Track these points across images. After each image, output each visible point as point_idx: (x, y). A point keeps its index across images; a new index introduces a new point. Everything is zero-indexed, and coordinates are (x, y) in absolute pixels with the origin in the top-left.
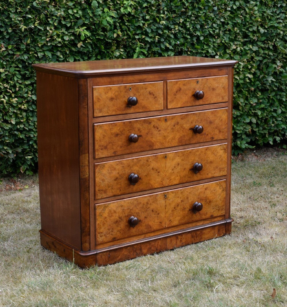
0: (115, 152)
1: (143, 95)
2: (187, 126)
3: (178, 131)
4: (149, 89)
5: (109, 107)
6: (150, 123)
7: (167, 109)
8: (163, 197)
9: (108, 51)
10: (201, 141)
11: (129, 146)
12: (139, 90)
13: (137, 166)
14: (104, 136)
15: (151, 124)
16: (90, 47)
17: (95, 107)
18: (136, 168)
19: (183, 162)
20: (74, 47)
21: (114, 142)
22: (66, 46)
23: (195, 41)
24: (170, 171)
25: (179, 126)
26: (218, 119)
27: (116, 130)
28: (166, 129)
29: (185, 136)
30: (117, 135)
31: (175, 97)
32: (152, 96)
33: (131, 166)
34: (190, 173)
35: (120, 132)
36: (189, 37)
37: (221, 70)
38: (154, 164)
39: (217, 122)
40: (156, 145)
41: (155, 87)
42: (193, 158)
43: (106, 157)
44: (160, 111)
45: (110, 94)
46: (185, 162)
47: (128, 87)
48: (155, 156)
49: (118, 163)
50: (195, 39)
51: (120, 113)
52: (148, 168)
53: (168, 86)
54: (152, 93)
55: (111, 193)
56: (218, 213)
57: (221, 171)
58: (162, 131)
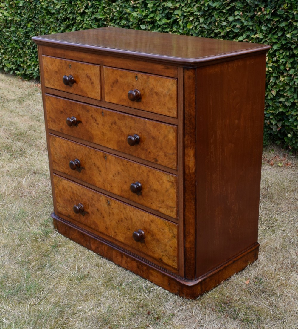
0: (62, 129)
1: (81, 76)
2: (126, 131)
3: (116, 132)
4: (87, 72)
5: (54, 80)
7: (105, 101)
8: (106, 201)
10: (142, 157)
12: (78, 70)
15: (89, 112)
19: (123, 173)
21: (60, 119)
24: (111, 176)
25: (117, 127)
26: (163, 137)
27: (60, 106)
28: (104, 125)
29: (123, 141)
30: (62, 112)
32: (89, 80)
35: (64, 110)
37: (168, 68)
40: (95, 139)
41: (92, 71)
45: (55, 67)
46: (125, 174)
47: (68, 64)
52: (90, 160)
54: (89, 76)
55: (62, 169)
56: (168, 261)
57: (168, 209)
58: (100, 126)
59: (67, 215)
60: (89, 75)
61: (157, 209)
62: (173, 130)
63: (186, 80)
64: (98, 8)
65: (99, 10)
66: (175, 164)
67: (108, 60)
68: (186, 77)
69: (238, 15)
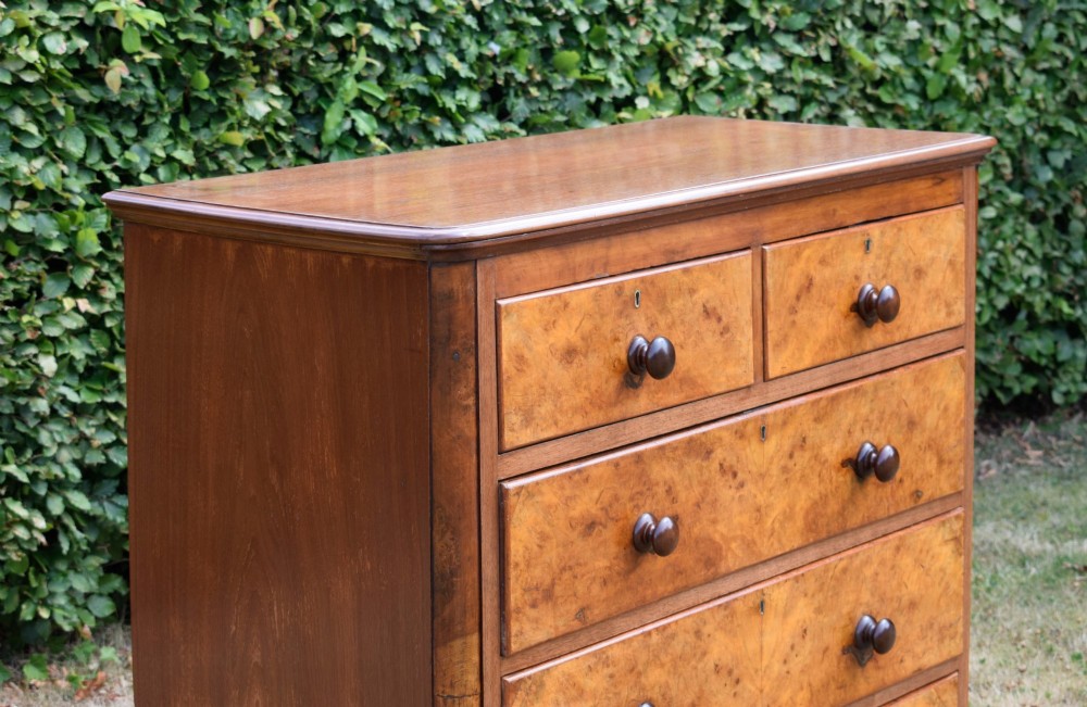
0: (581, 613)
1: (683, 322)
2: (835, 449)
3: (803, 476)
4: (703, 294)
5: (559, 394)
6: (709, 453)
7: (766, 379)
9: (222, 94)
10: (882, 513)
11: (632, 576)
12: (669, 300)
13: (662, 665)
14: (544, 537)
15: (713, 455)
16: (148, 83)
17: (507, 399)
18: (655, 676)
19: (820, 618)
20: (83, 87)
21: (579, 564)
22: (50, 81)
23: (559, 40)
24: (777, 667)
25: (807, 455)
26: (935, 405)
27: (586, 503)
28: (762, 476)
29: (826, 496)
30: (590, 526)
31: (794, 322)
32: (713, 324)
33: (640, 668)
34: (842, 665)
35: (602, 509)
36: (535, 21)
37: (943, 180)
38: (720, 648)
39: (931, 418)
40: (729, 556)
41: (724, 282)
42: (852, 597)
43: (549, 641)
44: (742, 394)
45: (565, 334)
46: (826, 620)
47: (628, 292)
48: (726, 606)
49: (592, 661)
50: (555, 33)
51: (600, 417)
52: (700, 666)
53: (769, 272)
54: (715, 309)
58: (749, 487)
60: (711, 305)
67: (772, 220)
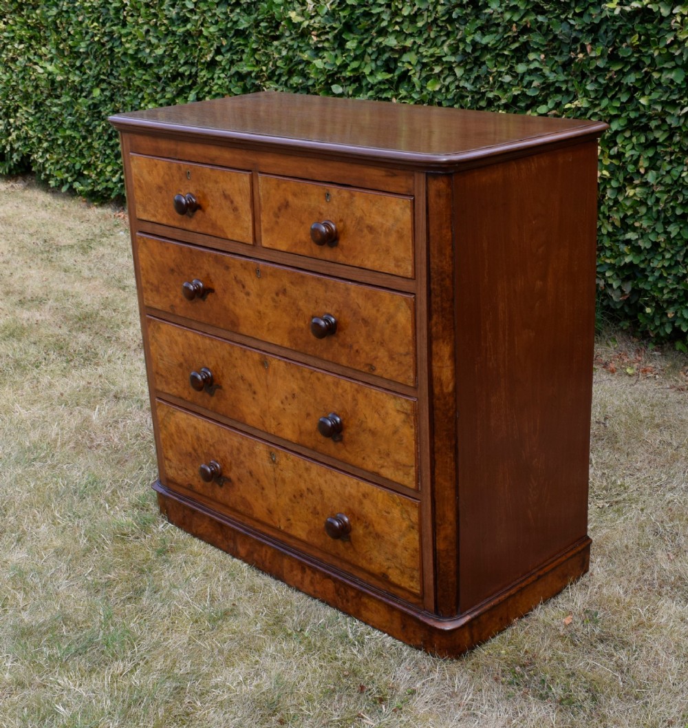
1: (212, 196)
3: (286, 310)
4: (223, 186)
5: (156, 205)
6: (227, 268)
8: (268, 455)
12: (205, 182)
14: (152, 265)
15: (230, 270)
19: (304, 395)
21: (169, 285)
25: (288, 300)
26: (385, 320)
27: (169, 259)
32: (228, 203)
35: (177, 266)
37: (394, 175)
40: (243, 325)
41: (234, 183)
44: (249, 247)
45: (157, 178)
46: (307, 398)
47: (183, 170)
51: (175, 224)
52: (233, 370)
53: (260, 187)
54: (229, 196)
55: (175, 390)
56: (400, 578)
57: (398, 469)
58: (252, 298)
59: (185, 484)
60: (227, 192)
61: (376, 469)
62: (407, 303)
63: (432, 200)
64: (243, 51)
65: (244, 57)
66: (412, 375)
67: (267, 161)
68: (432, 193)
69: (535, 60)
